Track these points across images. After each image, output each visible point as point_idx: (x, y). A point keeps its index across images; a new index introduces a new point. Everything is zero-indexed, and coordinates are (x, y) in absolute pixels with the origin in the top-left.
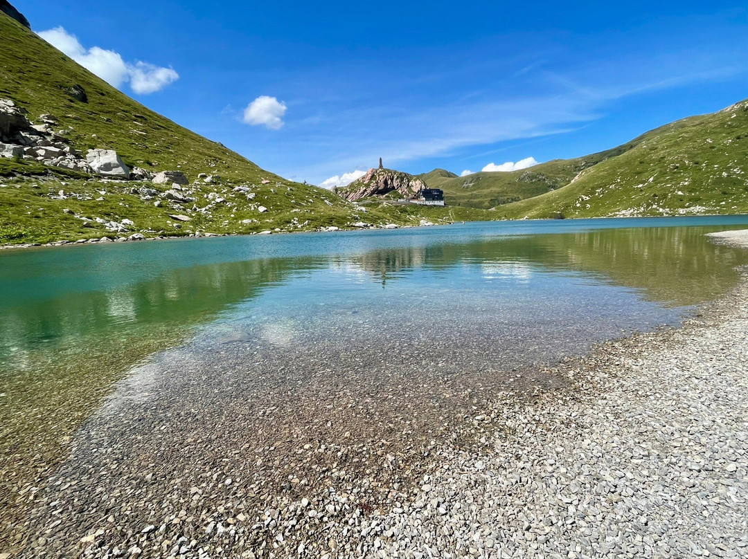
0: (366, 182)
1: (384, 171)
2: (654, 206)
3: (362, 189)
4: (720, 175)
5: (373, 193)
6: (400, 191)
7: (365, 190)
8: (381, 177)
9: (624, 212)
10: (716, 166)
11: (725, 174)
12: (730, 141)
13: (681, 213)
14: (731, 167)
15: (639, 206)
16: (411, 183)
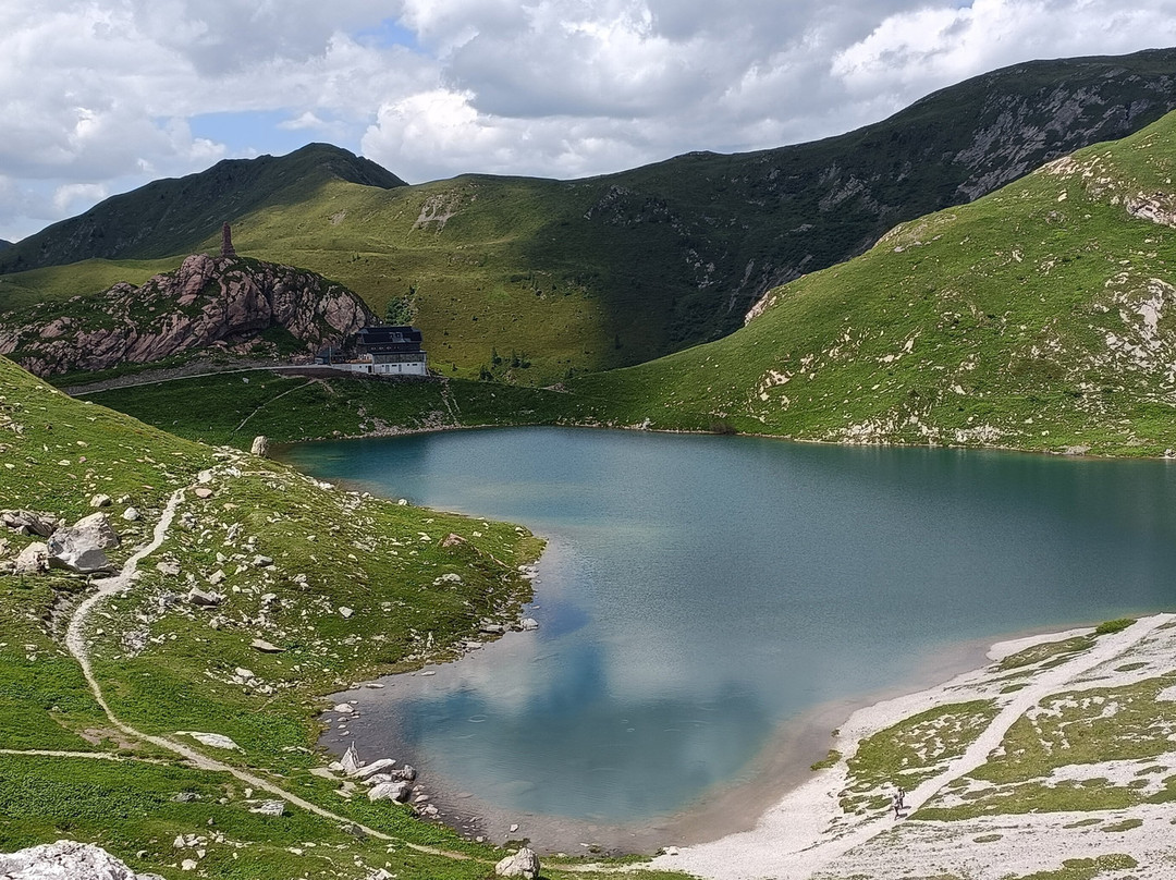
0: (185, 300)
1: (241, 264)
2: (914, 419)
3: (178, 323)
4: (1028, 352)
5: (213, 334)
6: (293, 330)
7: (188, 330)
8: (235, 286)
9: (856, 429)
10: (1023, 327)
11: (1035, 351)
12: (1051, 263)
13: (959, 439)
14: (1045, 336)
15: (884, 416)
16: (323, 303)
